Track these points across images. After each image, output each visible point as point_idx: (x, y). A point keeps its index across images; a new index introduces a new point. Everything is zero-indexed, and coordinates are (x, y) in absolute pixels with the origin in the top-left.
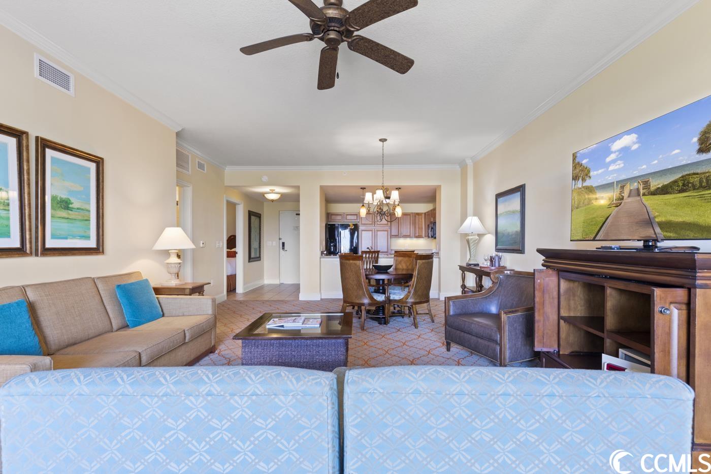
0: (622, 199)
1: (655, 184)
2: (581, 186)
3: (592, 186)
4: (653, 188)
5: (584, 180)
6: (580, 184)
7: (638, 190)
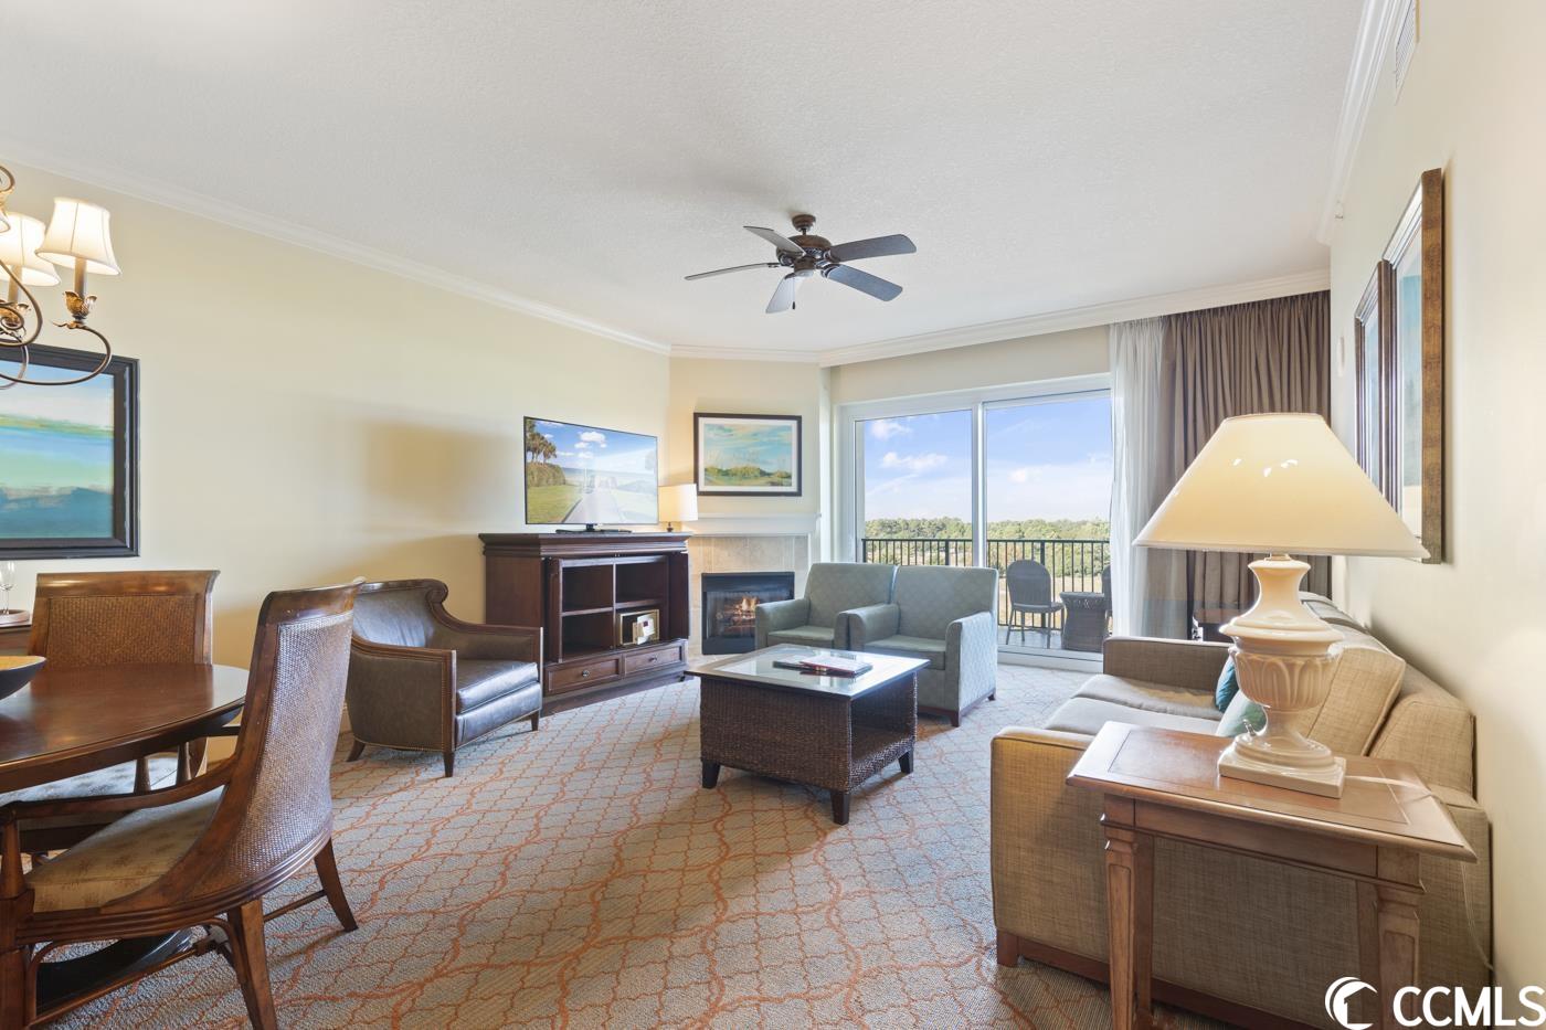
0: (593, 487)
1: (622, 481)
2: (542, 461)
3: (558, 467)
4: (619, 484)
5: (546, 456)
6: (540, 458)
7: (607, 482)
